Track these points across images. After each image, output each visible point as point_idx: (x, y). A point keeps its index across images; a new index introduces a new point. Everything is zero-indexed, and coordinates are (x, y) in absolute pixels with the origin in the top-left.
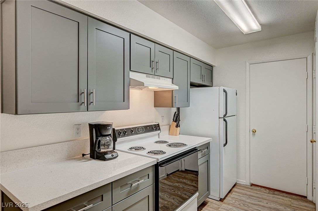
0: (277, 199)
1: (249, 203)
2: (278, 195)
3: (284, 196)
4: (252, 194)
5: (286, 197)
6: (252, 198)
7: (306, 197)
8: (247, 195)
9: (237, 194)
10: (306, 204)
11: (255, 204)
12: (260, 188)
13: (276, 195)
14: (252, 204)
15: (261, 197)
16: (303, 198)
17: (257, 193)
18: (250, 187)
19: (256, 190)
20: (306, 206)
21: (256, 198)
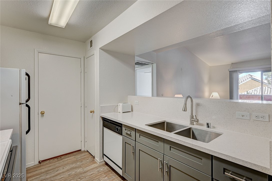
0: (66, 162)
1: (51, 177)
2: (65, 158)
3: (69, 157)
4: (46, 169)
5: (71, 156)
6: (49, 172)
7: (80, 150)
8: (44, 173)
9: (33, 178)
10: (83, 154)
11: (56, 176)
12: (49, 161)
13: (64, 159)
14: (53, 177)
15: (55, 167)
16: (79, 152)
17: (50, 166)
18: (40, 165)
19: (47, 164)
20: (84, 156)
21: (52, 171)
